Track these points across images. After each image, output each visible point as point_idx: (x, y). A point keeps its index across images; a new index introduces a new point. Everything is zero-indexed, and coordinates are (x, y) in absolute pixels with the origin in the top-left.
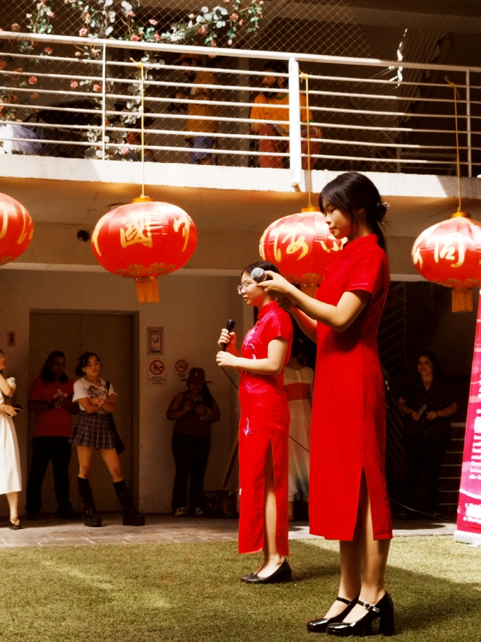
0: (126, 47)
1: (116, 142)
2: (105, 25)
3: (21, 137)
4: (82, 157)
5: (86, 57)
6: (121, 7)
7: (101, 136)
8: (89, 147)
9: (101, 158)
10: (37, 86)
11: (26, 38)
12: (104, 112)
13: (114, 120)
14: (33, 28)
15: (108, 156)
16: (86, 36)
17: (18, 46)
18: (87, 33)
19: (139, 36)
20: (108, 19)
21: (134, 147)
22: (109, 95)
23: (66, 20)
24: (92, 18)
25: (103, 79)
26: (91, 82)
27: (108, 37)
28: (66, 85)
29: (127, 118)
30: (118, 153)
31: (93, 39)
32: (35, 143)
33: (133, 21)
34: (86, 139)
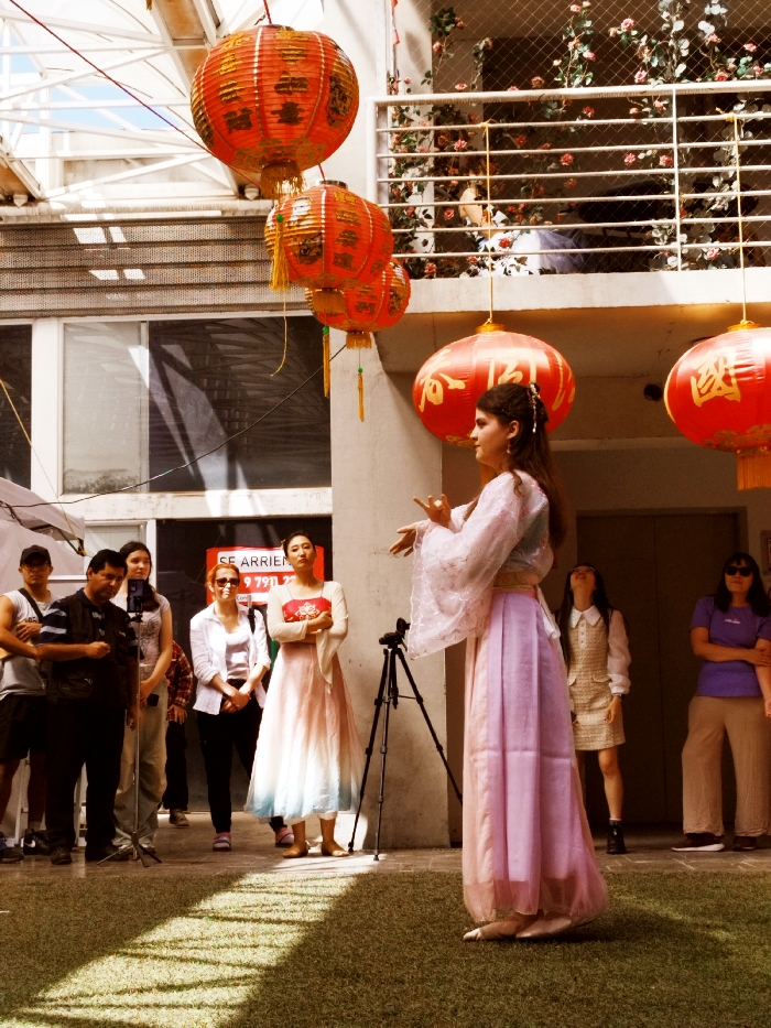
0: (709, 92)
1: (698, 241)
2: (673, 63)
3: (553, 248)
4: (646, 269)
5: (646, 115)
6: (699, 31)
7: (674, 234)
8: (657, 252)
9: (676, 269)
10: (572, 168)
11: (554, 96)
12: (677, 197)
13: (693, 208)
14: (564, 81)
15: (686, 264)
16: (645, 83)
17: (542, 109)
18: (646, 78)
19: (728, 72)
20: (679, 53)
21: (727, 246)
22: (683, 170)
23: (613, 61)
24: (653, 54)
25: (674, 145)
26: (656, 151)
27: (679, 80)
28: (616, 160)
29: (714, 202)
30: (702, 258)
31: (656, 86)
32: (574, 255)
33: (717, 49)
34: (651, 241)
